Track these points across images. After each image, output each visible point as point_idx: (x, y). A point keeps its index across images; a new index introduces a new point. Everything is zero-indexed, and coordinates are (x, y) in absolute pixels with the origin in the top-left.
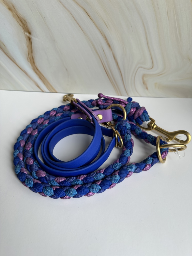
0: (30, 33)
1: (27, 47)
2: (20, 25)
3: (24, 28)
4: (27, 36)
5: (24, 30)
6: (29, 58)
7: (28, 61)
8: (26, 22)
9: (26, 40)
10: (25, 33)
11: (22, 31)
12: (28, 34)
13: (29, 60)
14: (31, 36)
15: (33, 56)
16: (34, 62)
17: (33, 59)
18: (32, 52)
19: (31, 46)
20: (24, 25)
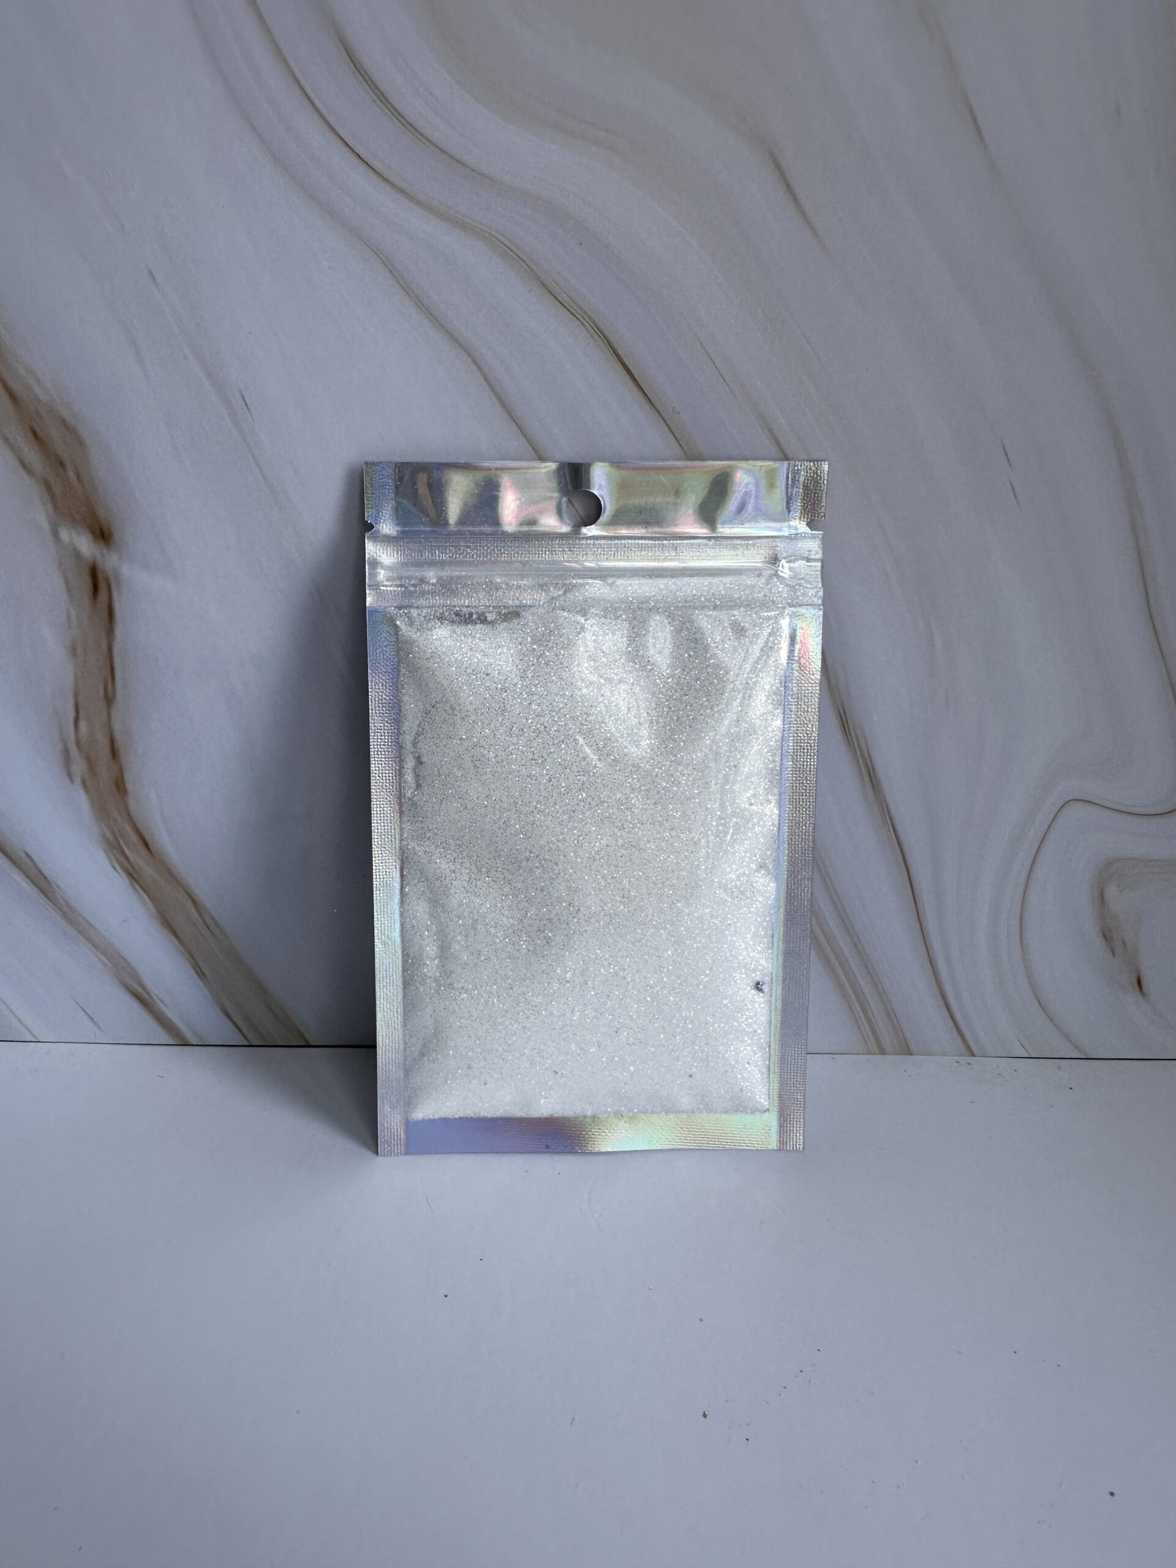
0: (103, 535)
1: (73, 650)
2: (23, 464)
3: (58, 490)
4: (77, 554)
5: (55, 507)
6: (78, 742)
7: (70, 776)
8: (81, 443)
9: (69, 590)
10: (65, 535)
11: (41, 515)
12: (85, 545)
13: (79, 767)
14: (110, 561)
15: (117, 726)
16: (120, 786)
17: (114, 753)
18: (109, 700)
19: (104, 643)
20: (62, 464)
